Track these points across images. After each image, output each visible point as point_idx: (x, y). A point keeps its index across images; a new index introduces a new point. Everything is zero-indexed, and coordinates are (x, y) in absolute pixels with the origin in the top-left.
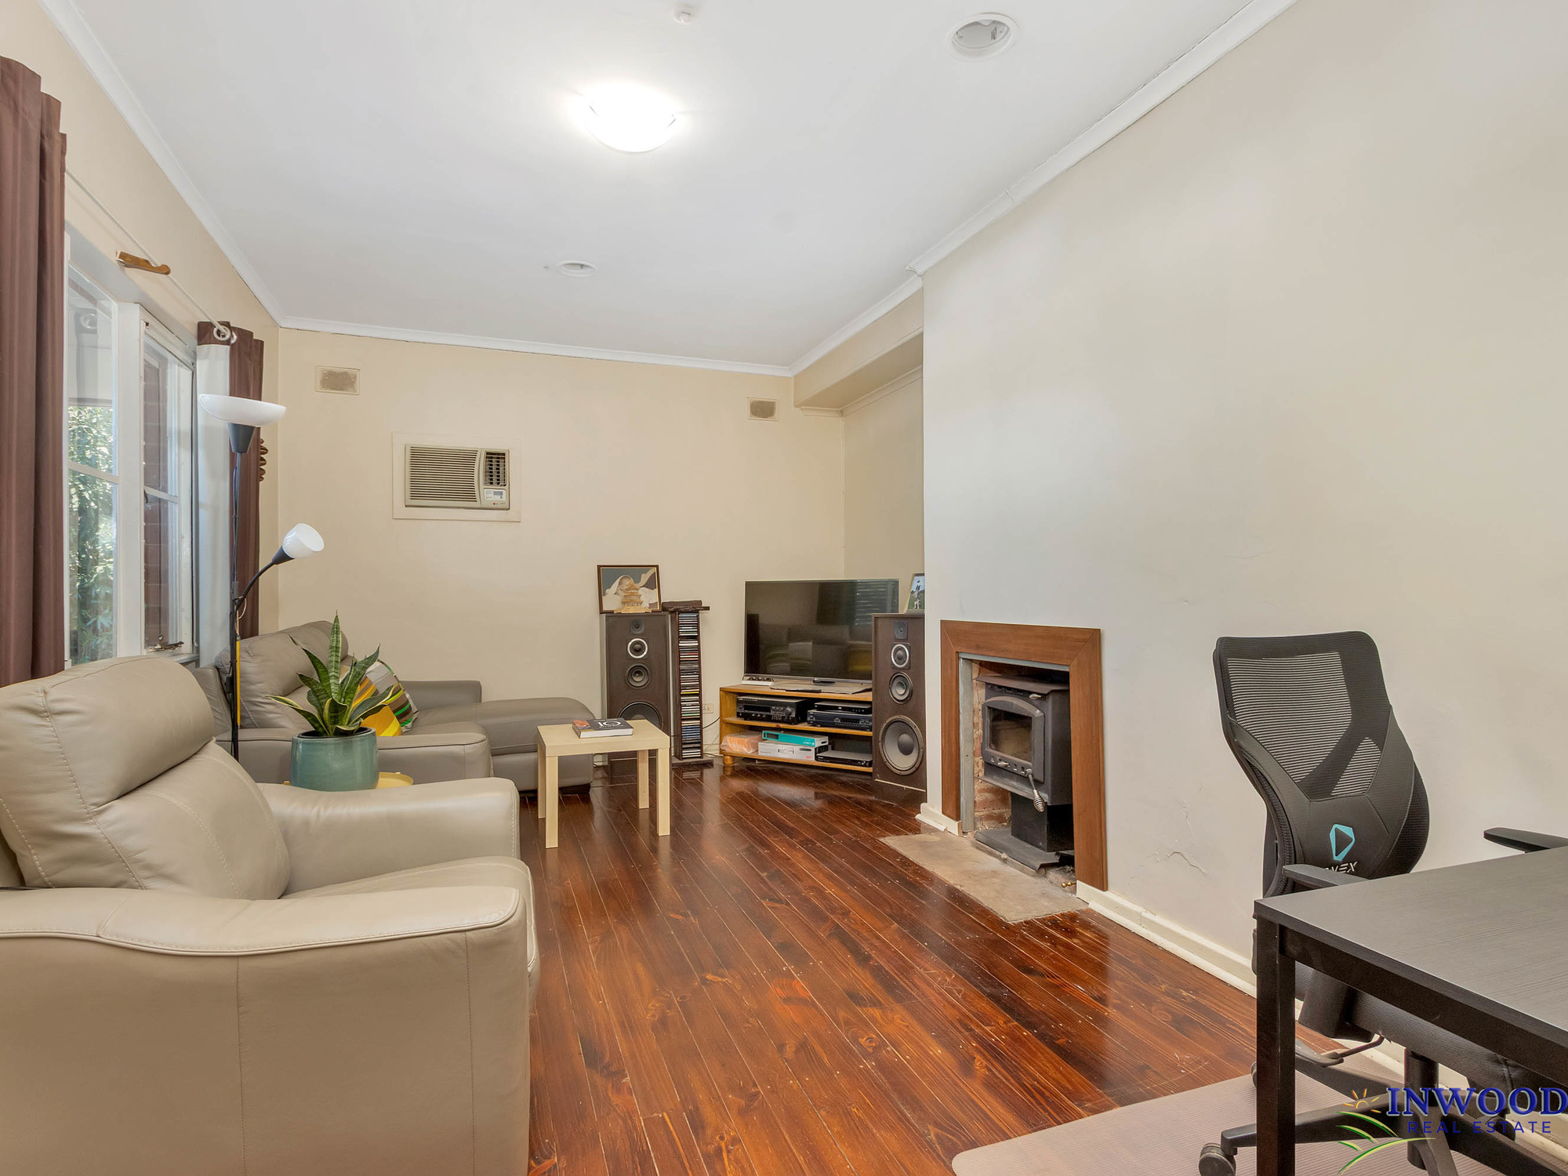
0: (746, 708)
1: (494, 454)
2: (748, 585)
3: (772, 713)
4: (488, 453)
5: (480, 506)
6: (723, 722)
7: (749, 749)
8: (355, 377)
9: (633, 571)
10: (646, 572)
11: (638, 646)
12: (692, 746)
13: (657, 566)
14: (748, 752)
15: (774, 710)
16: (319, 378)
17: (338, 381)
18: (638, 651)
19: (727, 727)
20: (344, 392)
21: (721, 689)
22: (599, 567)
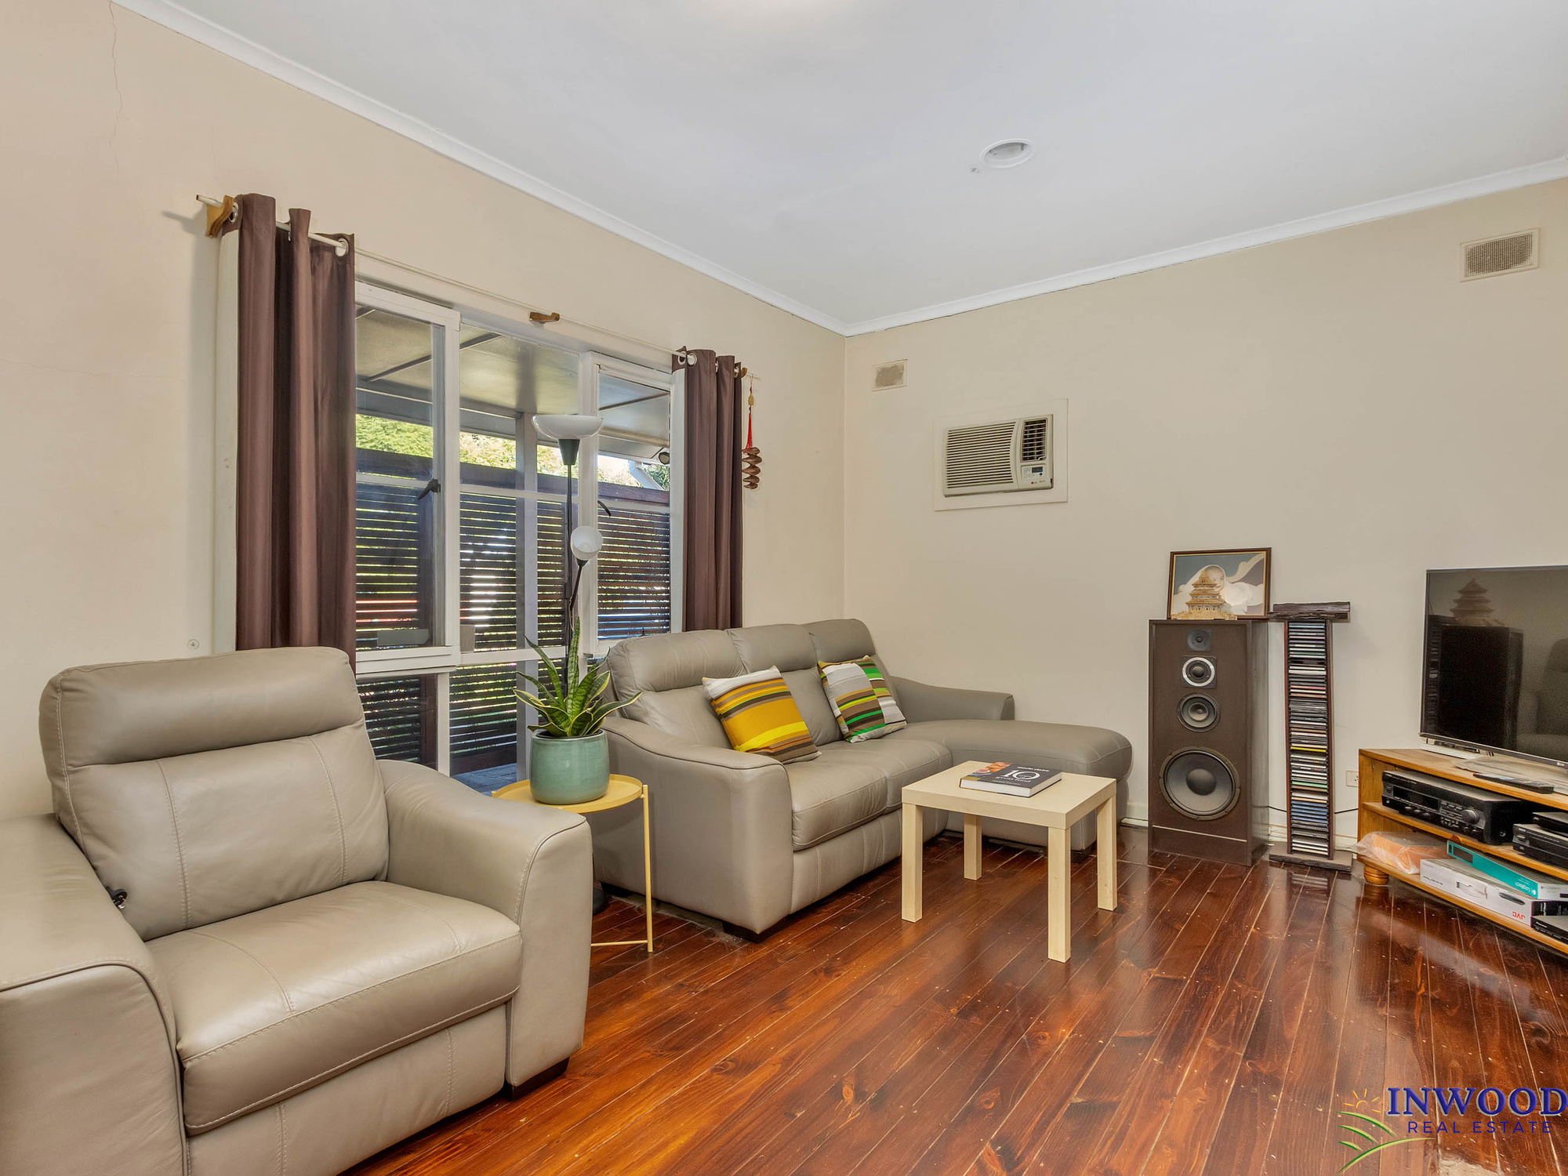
0: (1397, 792)
1: (1035, 422)
2: (1431, 575)
3: (1441, 812)
4: (1027, 423)
5: (1017, 488)
6: (1362, 808)
7: (1407, 866)
8: (903, 367)
9: (1226, 558)
10: (1247, 560)
11: (1198, 668)
12: (1311, 835)
13: (1268, 551)
14: (1406, 870)
15: (1445, 807)
16: (874, 376)
17: (889, 376)
18: (1198, 676)
19: (1368, 820)
20: (894, 386)
21: (1362, 753)
22: (1173, 554)
